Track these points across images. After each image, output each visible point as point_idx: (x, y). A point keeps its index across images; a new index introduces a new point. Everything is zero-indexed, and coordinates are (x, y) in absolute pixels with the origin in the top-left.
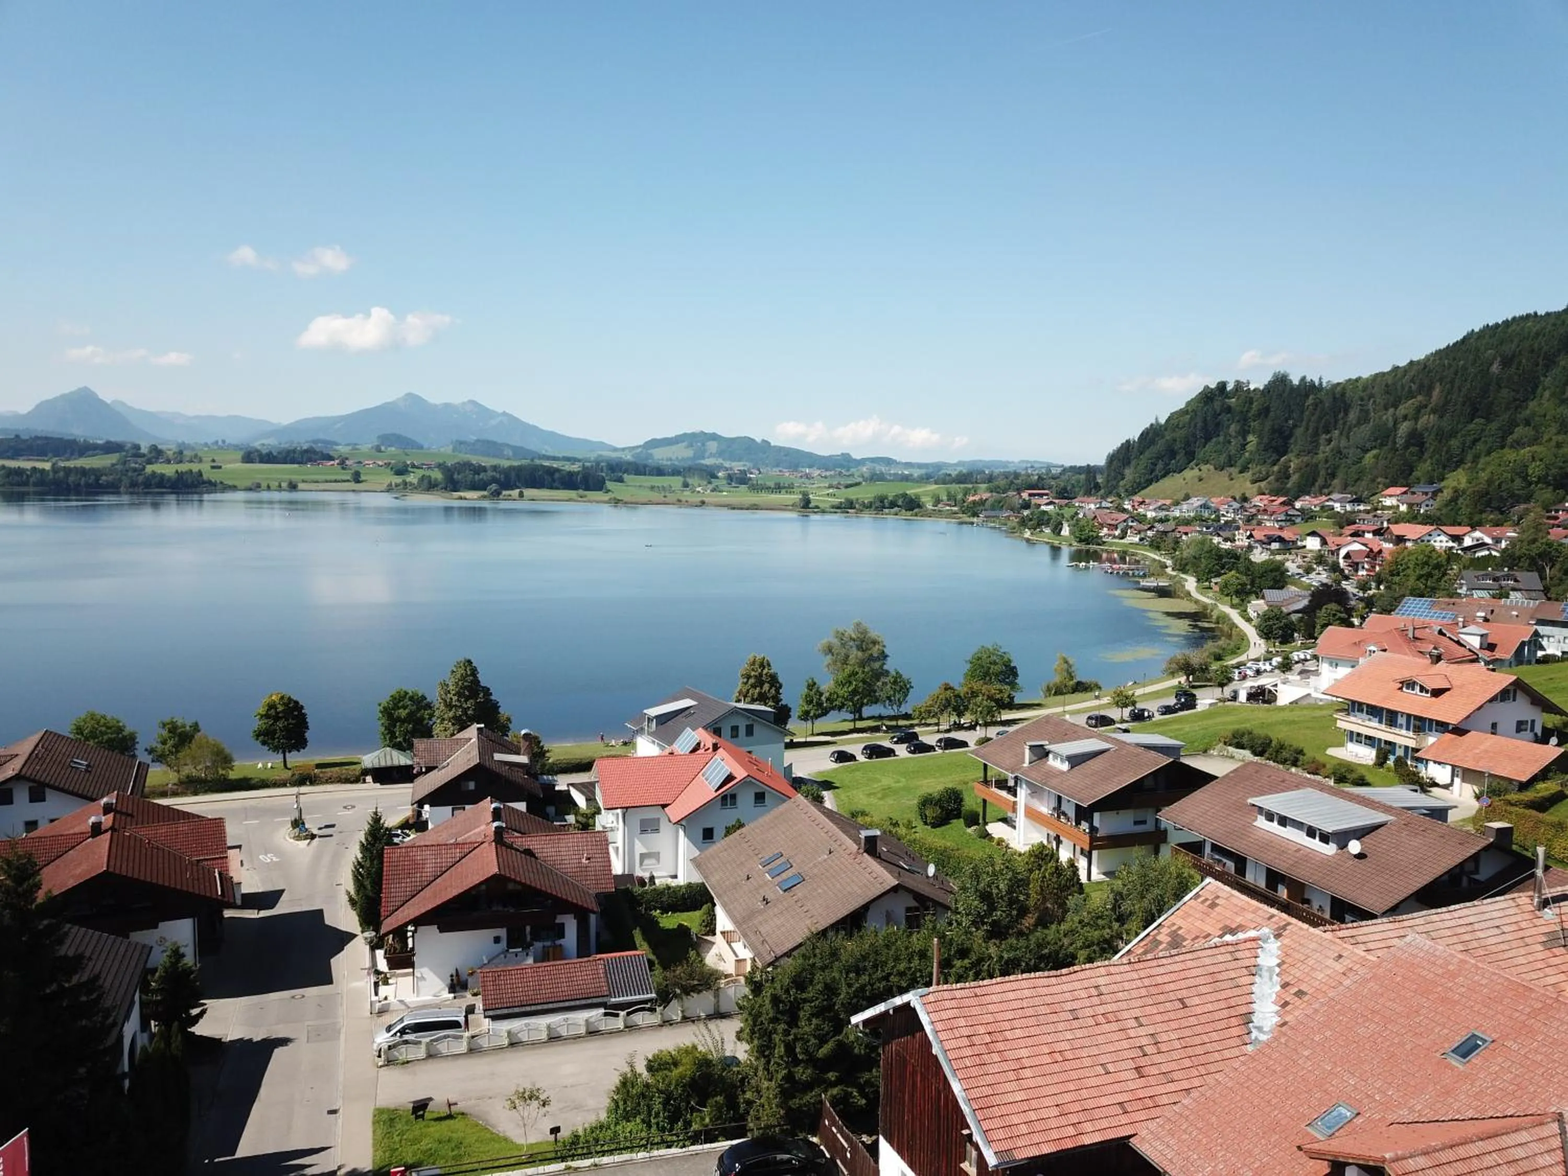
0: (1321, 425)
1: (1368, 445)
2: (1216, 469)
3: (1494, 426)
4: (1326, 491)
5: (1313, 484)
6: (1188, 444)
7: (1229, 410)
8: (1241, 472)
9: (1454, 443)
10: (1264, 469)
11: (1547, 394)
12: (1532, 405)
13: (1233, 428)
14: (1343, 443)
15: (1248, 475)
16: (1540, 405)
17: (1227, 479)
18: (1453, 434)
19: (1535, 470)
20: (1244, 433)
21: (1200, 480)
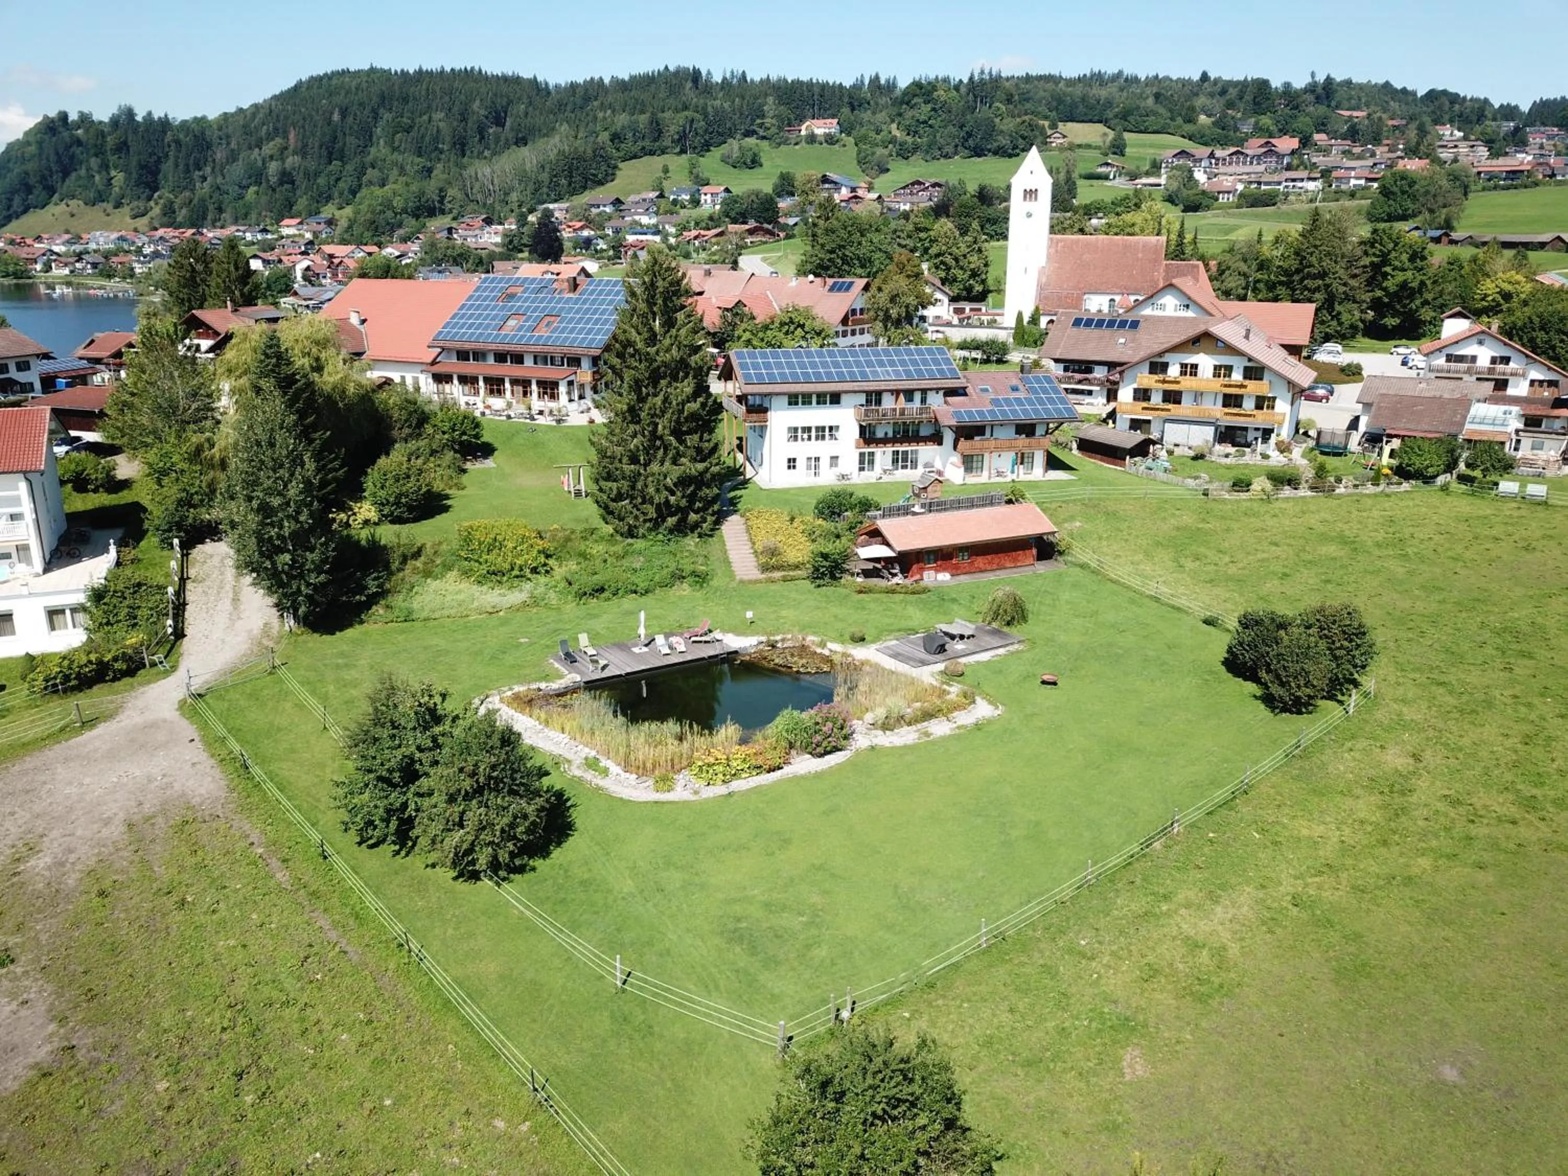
0: (191, 162)
1: (244, 183)
2: (86, 204)
3: (350, 168)
4: (218, 224)
5: (204, 218)
6: (43, 178)
7: (79, 142)
8: (116, 207)
9: (321, 181)
10: (141, 204)
11: (382, 142)
12: (373, 150)
13: (94, 162)
14: (219, 180)
15: (126, 210)
16: (379, 151)
17: (102, 214)
18: (317, 174)
19: (398, 203)
20: (105, 167)
21: (73, 215)
